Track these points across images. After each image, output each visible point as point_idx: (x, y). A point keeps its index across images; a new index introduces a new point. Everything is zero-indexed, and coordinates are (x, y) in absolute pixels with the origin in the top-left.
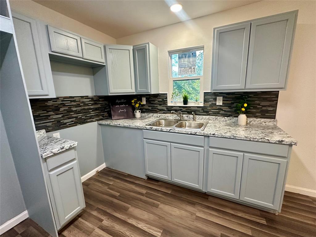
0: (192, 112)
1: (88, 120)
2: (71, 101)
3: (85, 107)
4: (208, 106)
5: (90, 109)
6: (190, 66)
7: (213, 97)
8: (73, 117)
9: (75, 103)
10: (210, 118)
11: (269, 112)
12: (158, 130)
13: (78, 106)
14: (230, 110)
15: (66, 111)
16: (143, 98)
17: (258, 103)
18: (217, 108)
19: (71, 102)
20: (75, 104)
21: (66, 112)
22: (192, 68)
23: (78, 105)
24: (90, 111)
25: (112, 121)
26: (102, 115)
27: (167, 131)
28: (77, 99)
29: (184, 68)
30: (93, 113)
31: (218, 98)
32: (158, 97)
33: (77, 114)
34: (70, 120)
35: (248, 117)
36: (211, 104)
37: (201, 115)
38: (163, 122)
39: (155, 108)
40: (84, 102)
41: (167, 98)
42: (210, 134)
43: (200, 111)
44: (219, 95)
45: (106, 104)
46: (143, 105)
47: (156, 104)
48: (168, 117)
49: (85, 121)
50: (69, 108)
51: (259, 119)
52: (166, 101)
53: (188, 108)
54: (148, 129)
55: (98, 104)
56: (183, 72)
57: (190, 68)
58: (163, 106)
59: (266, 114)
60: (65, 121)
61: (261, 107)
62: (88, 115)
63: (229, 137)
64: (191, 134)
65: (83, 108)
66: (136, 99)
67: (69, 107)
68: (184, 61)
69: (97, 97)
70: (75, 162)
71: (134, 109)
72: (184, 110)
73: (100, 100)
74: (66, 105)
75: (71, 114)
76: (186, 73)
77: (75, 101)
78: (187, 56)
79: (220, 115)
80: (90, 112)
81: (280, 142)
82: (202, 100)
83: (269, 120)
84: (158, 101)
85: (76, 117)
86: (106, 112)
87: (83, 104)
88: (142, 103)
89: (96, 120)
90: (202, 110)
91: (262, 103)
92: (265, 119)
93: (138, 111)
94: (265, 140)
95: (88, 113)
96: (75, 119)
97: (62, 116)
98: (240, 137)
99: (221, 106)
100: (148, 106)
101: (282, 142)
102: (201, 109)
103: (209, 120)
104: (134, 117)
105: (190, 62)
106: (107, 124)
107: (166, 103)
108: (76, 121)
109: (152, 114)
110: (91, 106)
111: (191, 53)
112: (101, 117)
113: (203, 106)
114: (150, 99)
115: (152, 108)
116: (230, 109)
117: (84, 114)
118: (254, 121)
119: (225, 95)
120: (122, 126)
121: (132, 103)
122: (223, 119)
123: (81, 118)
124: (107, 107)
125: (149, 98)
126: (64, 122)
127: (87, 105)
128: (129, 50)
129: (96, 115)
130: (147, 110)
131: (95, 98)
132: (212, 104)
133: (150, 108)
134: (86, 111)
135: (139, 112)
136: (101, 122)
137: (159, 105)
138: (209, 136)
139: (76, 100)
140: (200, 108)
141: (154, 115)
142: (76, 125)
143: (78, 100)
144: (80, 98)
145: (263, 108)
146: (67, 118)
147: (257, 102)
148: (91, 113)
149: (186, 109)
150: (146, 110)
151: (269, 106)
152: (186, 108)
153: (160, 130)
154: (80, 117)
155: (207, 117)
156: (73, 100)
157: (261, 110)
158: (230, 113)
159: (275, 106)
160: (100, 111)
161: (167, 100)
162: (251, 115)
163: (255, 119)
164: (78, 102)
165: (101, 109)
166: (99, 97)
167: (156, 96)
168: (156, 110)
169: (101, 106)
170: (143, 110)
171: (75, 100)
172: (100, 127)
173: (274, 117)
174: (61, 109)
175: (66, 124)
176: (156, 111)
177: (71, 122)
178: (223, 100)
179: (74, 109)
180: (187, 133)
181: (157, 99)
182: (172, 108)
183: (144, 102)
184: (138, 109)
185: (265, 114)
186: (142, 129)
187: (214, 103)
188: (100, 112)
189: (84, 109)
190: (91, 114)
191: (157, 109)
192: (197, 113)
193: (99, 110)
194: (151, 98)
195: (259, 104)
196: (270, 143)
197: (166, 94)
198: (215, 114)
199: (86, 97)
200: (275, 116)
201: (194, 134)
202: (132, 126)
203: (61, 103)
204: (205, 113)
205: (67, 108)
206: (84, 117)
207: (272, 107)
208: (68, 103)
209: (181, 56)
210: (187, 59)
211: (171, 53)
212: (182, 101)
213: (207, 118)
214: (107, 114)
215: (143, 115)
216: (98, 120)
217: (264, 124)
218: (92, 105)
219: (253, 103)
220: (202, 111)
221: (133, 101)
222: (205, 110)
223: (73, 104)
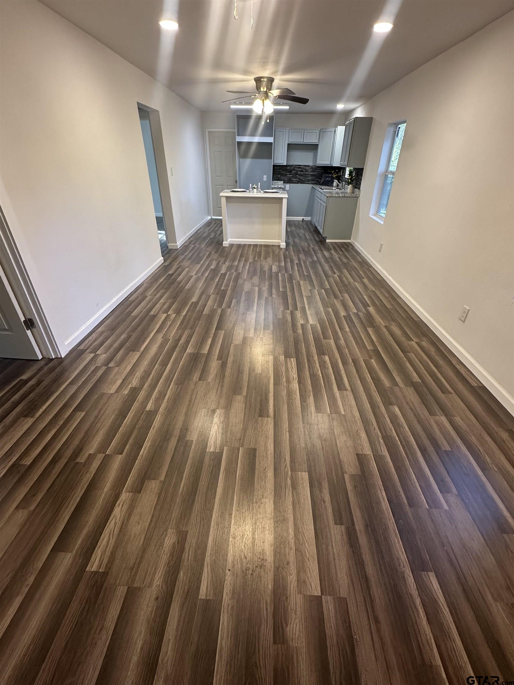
1: (306, 182)
2: (299, 168)
5: (309, 174)
13: (302, 171)
24: (309, 176)
26: (317, 181)
28: (302, 167)
30: (310, 178)
33: (300, 176)
34: (296, 179)
40: (306, 169)
45: (322, 173)
49: (304, 182)
55: (315, 171)
60: (293, 179)
62: (307, 179)
71: (334, 178)
73: (317, 168)
74: (295, 169)
75: (297, 176)
77: (300, 168)
85: (299, 178)
87: (305, 171)
89: (311, 183)
95: (307, 177)
108: (299, 180)
112: (315, 182)
117: (305, 177)
121: (332, 173)
123: (302, 179)
127: (308, 171)
128: (332, 132)
129: (312, 179)
131: (314, 167)
135: (336, 181)
136: (313, 185)
144: (304, 166)
146: (294, 177)
164: (302, 169)
165: (317, 176)
166: (317, 166)
169: (317, 174)
175: (293, 181)
179: (299, 173)
189: (305, 174)
193: (315, 177)
199: (308, 166)
206: (304, 179)
208: (297, 169)
218: (311, 171)
223: (299, 169)
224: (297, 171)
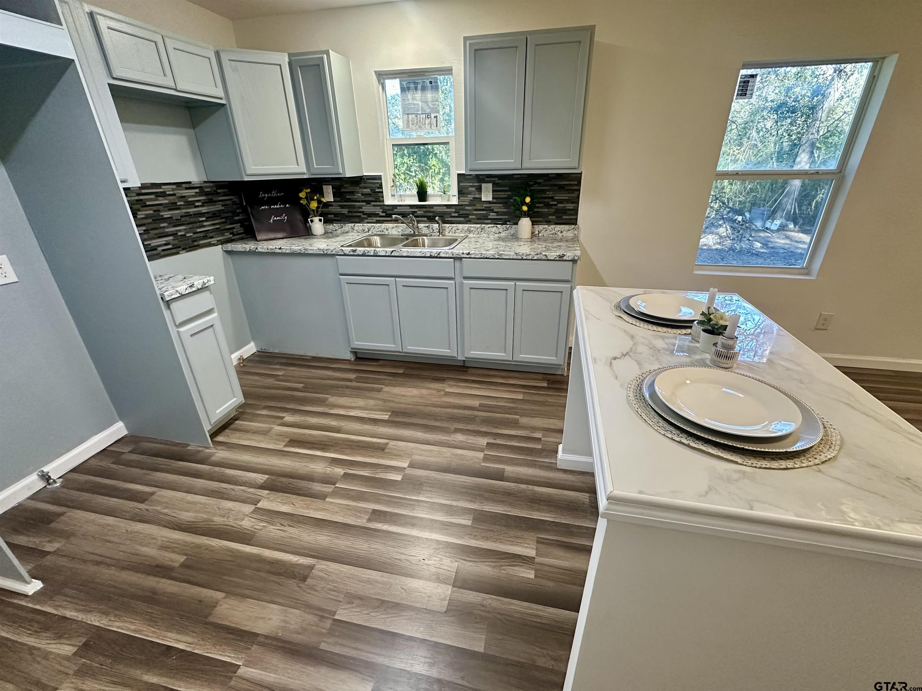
0: (436, 217)
1: (202, 242)
2: (158, 195)
3: (188, 211)
4: (467, 203)
5: (201, 214)
6: (428, 111)
7: (474, 184)
8: (167, 232)
9: (166, 199)
10: (472, 229)
11: (568, 212)
12: (369, 254)
13: (173, 206)
14: (505, 210)
15: (150, 218)
16: (324, 187)
17: (550, 196)
18: (483, 208)
19: (156, 196)
20: (167, 202)
21: (150, 220)
22: (433, 115)
23: (172, 203)
24: (201, 219)
25: (256, 242)
26: (231, 231)
27: (387, 254)
28: (168, 190)
29: (414, 116)
30: (209, 226)
31: (484, 185)
32: (362, 185)
33: (174, 226)
34: (163, 241)
35: (534, 223)
36: (472, 199)
37: (454, 223)
38: (377, 240)
39: (356, 210)
40: (184, 197)
41: (381, 187)
42: (463, 253)
43: (453, 215)
44: (486, 179)
45: (234, 203)
46: (327, 205)
47: (359, 202)
48: (387, 230)
49: (196, 243)
50: (154, 211)
51: (552, 226)
52: (379, 194)
53: (428, 210)
54: (347, 253)
55: (217, 201)
56: (413, 124)
57: (428, 116)
58: (374, 206)
59: (564, 217)
61: (555, 203)
62: (198, 230)
63: (492, 257)
64: (431, 257)
65: (184, 211)
66: (309, 190)
67: (155, 208)
68: (414, 99)
69: (211, 184)
70: (215, 315)
71: (306, 214)
72: (420, 212)
73: (219, 191)
74: (148, 203)
75: (162, 225)
76: (420, 127)
77: (163, 195)
78: (419, 86)
79: (489, 221)
80: (202, 221)
81: (561, 258)
82: (454, 190)
83: (567, 227)
84: (362, 194)
85: (174, 234)
86: (236, 222)
87: (182, 203)
88: (323, 200)
89: (218, 241)
90: (455, 212)
91: (557, 195)
92: (562, 226)
93: (316, 219)
94: (541, 255)
95: (198, 224)
96: (171, 238)
97: (144, 230)
98: (507, 255)
99: (489, 202)
100: (339, 205)
101: (563, 257)
102: (454, 210)
103: (470, 231)
104: (308, 233)
105: (426, 102)
106: (248, 250)
107: (381, 199)
108: (176, 242)
109: (350, 225)
110: (201, 206)
111: (427, 79)
112: (228, 235)
113: (456, 203)
114: (342, 190)
115: (349, 212)
116: (505, 208)
117: (191, 226)
118: (544, 230)
119: (497, 179)
120: (287, 251)
121: (301, 198)
122: (494, 229)
123: (185, 235)
124: (238, 211)
125: (341, 186)
126: (152, 245)
127: (192, 204)
128: (280, 65)
129: (217, 228)
130: (338, 217)
131: (206, 187)
132: (474, 198)
133: (345, 211)
134: (192, 220)
135: (320, 220)
136: (230, 247)
137: (364, 204)
138: (461, 259)
139: (167, 193)
140: (451, 208)
141: (356, 228)
142: (178, 253)
143: (171, 193)
144: (174, 187)
145: (559, 205)
146: (156, 234)
147: (550, 194)
148: (205, 224)
149: (424, 212)
150: (336, 215)
151: (568, 201)
152: (424, 210)
153: (372, 254)
154: (183, 233)
155: (466, 226)
156: (160, 192)
157: (556, 209)
158: (507, 217)
159: (576, 201)
160: (224, 220)
161: (382, 192)
162: (541, 219)
163: (546, 226)
164: (171, 198)
165: (225, 215)
166: (216, 184)
167: (358, 181)
168: (358, 214)
169: (223, 208)
170: (329, 216)
171: (165, 192)
172: (229, 258)
173: (574, 222)
174: (139, 213)
175: (156, 249)
176: (360, 216)
177: (166, 245)
178: (493, 191)
179: (166, 214)
180: (423, 255)
181: (360, 188)
182: (395, 210)
183: (329, 197)
184: (316, 213)
185: (562, 217)
186: (334, 255)
187: (478, 196)
188: (224, 223)
189: (188, 215)
190: (205, 226)
191: (363, 212)
192: (446, 219)
193: (222, 218)
194: (345, 185)
195: (552, 198)
196: (548, 260)
197: (379, 178)
198: (482, 219)
199: (187, 186)
200: (577, 219)
201: (436, 255)
202: (311, 250)
203: (137, 200)
204: (462, 219)
205: (151, 212)
206: (191, 234)
207: (572, 203)
208: (151, 200)
209: (405, 86)
210: (419, 92)
211: (382, 76)
212: (416, 194)
213: (466, 228)
214: (241, 227)
215: (331, 227)
216: (222, 243)
217: (560, 235)
218: (204, 204)
219: (543, 196)
220: (457, 215)
221: (302, 195)
222: (461, 212)
223: (162, 201)
224: (157, 209)
